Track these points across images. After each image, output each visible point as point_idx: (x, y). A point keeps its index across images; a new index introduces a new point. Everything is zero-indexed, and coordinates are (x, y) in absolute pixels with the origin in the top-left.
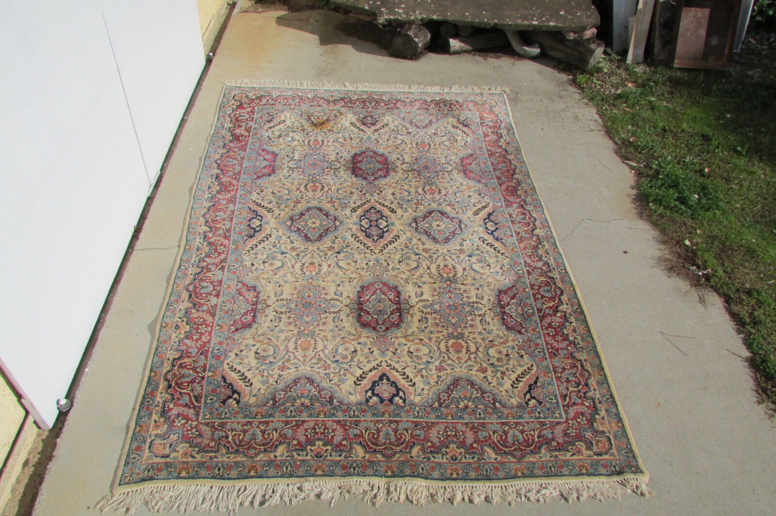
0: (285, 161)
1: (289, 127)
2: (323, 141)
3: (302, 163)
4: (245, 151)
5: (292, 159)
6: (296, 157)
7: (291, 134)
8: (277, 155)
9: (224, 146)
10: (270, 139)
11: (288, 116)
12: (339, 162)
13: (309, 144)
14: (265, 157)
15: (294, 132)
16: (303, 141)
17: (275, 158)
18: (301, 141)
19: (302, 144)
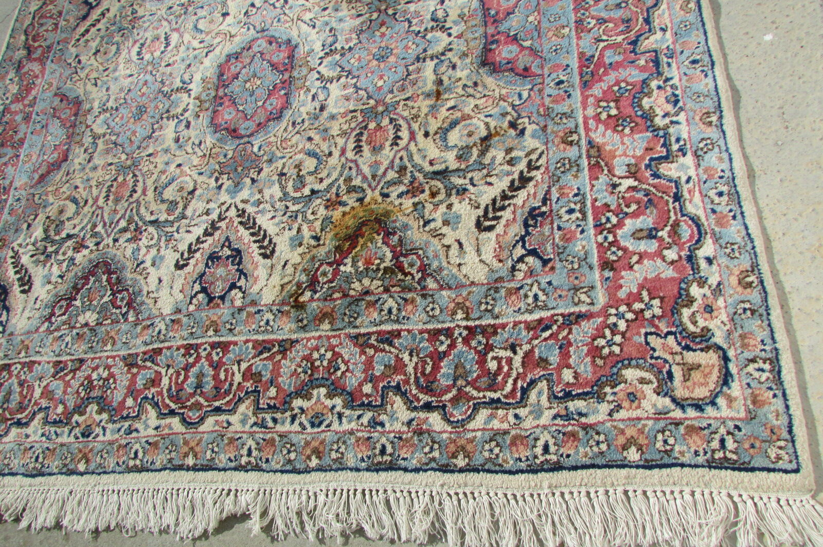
0: (460, 46)
1: (462, 191)
2: (358, 149)
3: (413, 51)
4: (581, 55)
5: (438, 57)
6: (430, 65)
7: (451, 160)
8: (484, 64)
9: (657, 62)
10: (513, 125)
11: (471, 257)
12: (321, 78)
13: (398, 128)
14: (514, 48)
15: (443, 174)
16: (413, 136)
17: (487, 50)
18: (420, 136)
19: (415, 126)
